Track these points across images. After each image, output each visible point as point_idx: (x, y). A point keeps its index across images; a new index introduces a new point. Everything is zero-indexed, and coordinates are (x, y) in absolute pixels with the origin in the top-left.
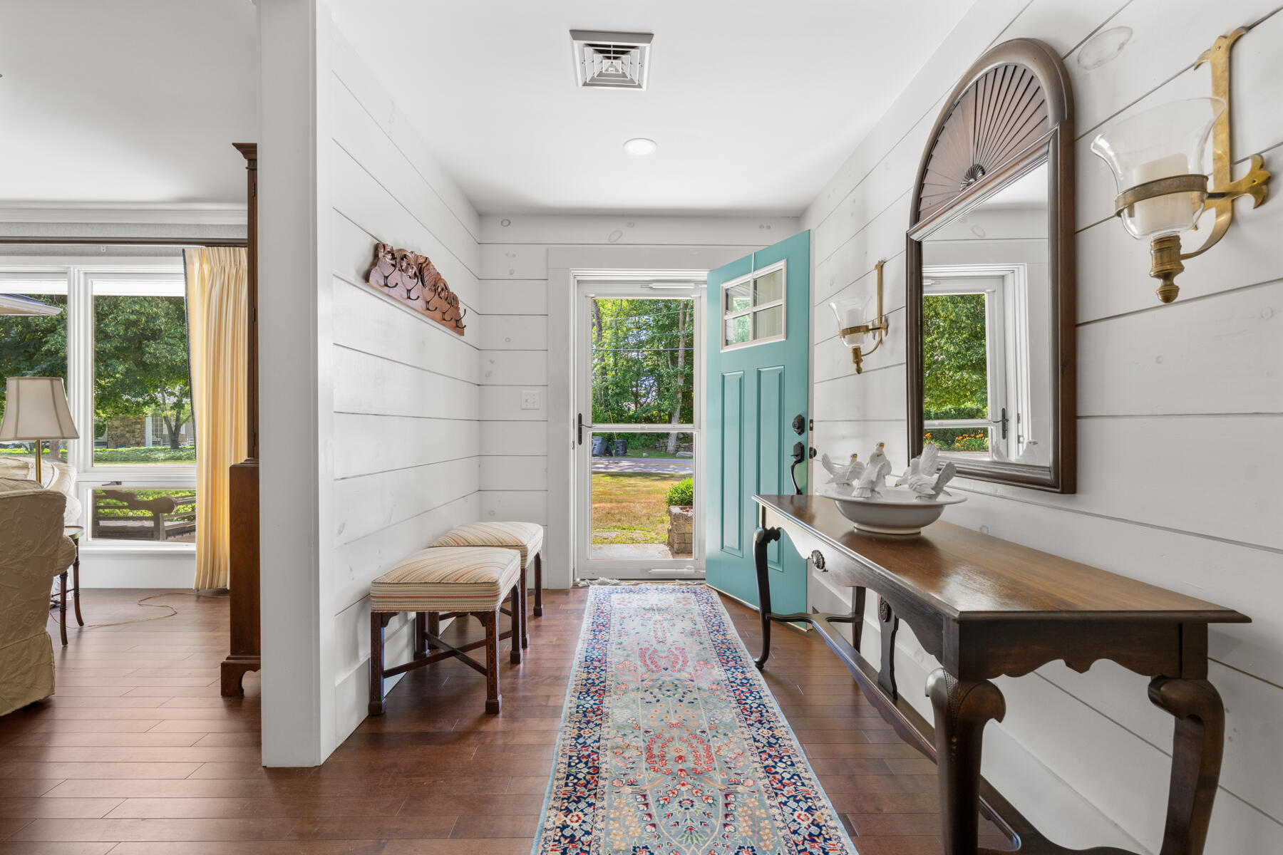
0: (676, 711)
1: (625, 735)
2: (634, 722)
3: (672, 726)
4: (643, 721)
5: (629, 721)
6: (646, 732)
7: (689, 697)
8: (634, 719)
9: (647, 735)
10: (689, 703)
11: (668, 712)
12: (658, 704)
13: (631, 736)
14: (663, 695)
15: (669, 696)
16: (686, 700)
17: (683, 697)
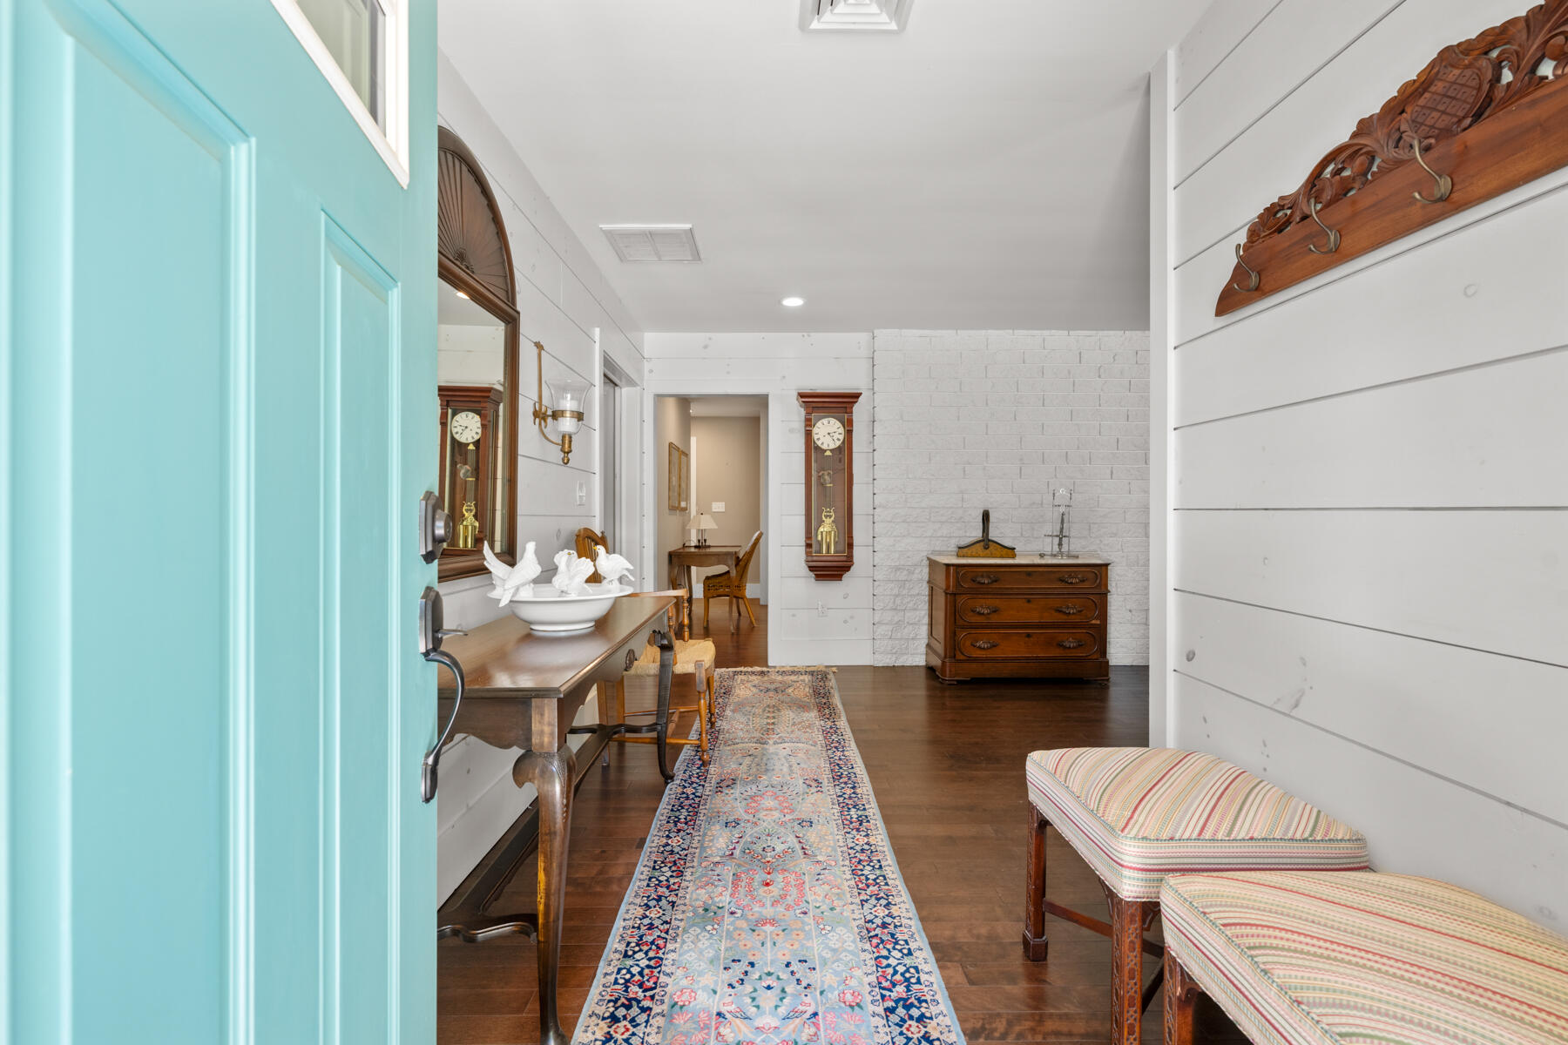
0: (763, 944)
1: (832, 909)
2: (822, 926)
3: (773, 922)
4: (811, 930)
5: (829, 928)
6: (805, 913)
7: (738, 970)
8: (823, 932)
9: (805, 909)
10: (739, 961)
11: (774, 944)
12: (787, 959)
13: (824, 907)
14: (778, 978)
15: (769, 974)
16: (743, 966)
17: (746, 973)
